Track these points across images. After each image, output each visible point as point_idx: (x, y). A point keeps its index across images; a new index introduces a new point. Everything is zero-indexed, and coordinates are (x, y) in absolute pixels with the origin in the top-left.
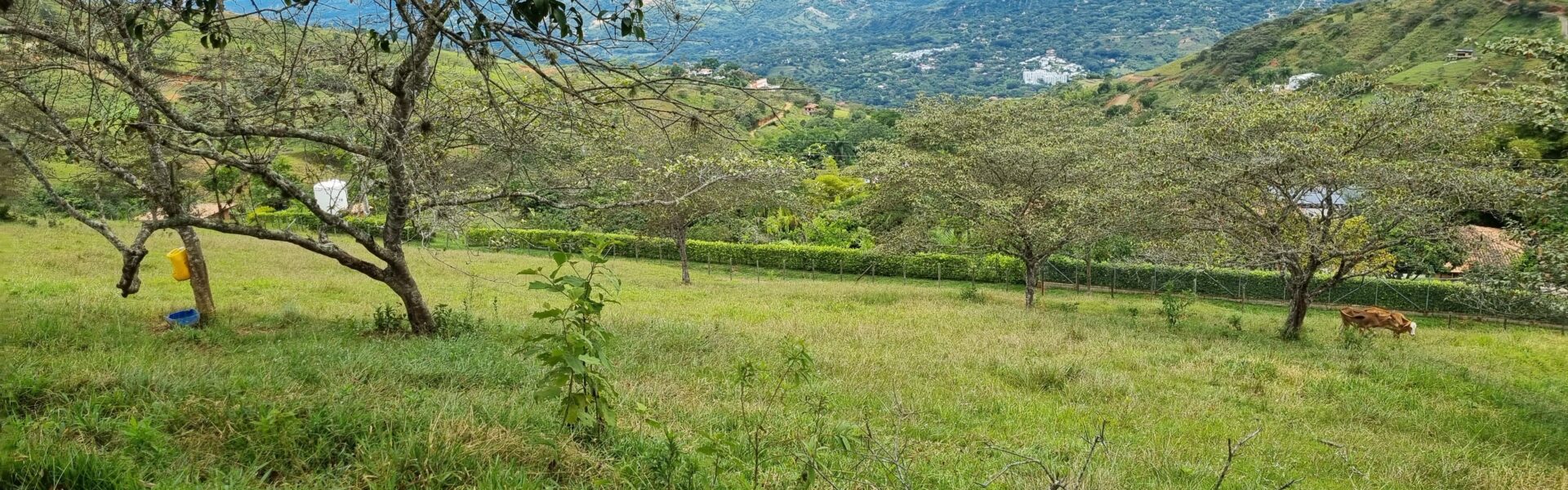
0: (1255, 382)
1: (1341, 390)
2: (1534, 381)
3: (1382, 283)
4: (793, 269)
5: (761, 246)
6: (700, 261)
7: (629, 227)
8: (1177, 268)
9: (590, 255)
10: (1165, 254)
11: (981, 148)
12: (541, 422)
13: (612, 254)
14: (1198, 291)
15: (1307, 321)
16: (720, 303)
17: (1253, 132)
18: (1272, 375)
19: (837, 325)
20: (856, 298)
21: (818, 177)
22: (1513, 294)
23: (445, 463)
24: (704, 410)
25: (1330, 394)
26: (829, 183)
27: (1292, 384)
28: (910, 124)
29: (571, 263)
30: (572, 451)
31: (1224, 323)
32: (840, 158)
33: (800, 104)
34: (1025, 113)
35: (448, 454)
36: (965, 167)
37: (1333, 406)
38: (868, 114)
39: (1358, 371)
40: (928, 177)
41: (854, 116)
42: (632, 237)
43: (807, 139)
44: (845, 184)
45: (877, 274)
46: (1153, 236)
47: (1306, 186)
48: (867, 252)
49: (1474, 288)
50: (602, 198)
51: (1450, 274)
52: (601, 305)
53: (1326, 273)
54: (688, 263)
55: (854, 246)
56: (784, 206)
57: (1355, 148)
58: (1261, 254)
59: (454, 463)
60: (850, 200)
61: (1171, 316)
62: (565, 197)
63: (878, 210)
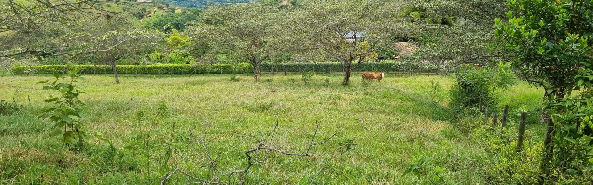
0: (334, 101)
1: (362, 101)
2: (420, 92)
3: (374, 63)
4: (163, 74)
5: (149, 66)
6: (123, 74)
7: (90, 61)
8: (307, 63)
9: (71, 74)
10: (302, 59)
11: (233, 23)
12: (54, 145)
13: (83, 73)
14: (315, 71)
15: (351, 78)
16: (133, 90)
17: (329, 13)
18: (339, 98)
19: (182, 94)
20: (189, 83)
21: (170, 37)
22: (411, 64)
23: (9, 166)
24: (128, 133)
25: (358, 103)
26: (175, 39)
27: (346, 101)
28: (205, 15)
29: (62, 78)
30: (68, 155)
31: (324, 81)
32: (179, 29)
33: (161, 8)
34: (249, 9)
35: (11, 162)
36: (228, 30)
37: (359, 106)
38: (189, 11)
39: (367, 94)
40: (214, 35)
41: (183, 12)
42: (91, 66)
43: (164, 22)
44: (182, 39)
45: (197, 73)
46: (297, 52)
47: (347, 31)
48: (192, 65)
49: (400, 63)
50: (76, 50)
51: (395, 59)
52: (77, 94)
53: (356, 62)
54: (118, 75)
55: (187, 63)
56: (157, 49)
57: (362, 17)
58: (334, 56)
59: (14, 166)
60: (184, 45)
61: (305, 80)
62: (59, 51)
63: (195, 49)
